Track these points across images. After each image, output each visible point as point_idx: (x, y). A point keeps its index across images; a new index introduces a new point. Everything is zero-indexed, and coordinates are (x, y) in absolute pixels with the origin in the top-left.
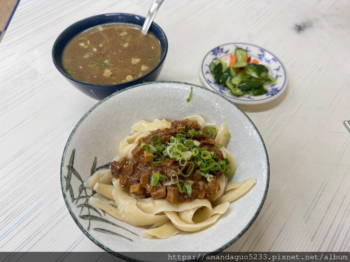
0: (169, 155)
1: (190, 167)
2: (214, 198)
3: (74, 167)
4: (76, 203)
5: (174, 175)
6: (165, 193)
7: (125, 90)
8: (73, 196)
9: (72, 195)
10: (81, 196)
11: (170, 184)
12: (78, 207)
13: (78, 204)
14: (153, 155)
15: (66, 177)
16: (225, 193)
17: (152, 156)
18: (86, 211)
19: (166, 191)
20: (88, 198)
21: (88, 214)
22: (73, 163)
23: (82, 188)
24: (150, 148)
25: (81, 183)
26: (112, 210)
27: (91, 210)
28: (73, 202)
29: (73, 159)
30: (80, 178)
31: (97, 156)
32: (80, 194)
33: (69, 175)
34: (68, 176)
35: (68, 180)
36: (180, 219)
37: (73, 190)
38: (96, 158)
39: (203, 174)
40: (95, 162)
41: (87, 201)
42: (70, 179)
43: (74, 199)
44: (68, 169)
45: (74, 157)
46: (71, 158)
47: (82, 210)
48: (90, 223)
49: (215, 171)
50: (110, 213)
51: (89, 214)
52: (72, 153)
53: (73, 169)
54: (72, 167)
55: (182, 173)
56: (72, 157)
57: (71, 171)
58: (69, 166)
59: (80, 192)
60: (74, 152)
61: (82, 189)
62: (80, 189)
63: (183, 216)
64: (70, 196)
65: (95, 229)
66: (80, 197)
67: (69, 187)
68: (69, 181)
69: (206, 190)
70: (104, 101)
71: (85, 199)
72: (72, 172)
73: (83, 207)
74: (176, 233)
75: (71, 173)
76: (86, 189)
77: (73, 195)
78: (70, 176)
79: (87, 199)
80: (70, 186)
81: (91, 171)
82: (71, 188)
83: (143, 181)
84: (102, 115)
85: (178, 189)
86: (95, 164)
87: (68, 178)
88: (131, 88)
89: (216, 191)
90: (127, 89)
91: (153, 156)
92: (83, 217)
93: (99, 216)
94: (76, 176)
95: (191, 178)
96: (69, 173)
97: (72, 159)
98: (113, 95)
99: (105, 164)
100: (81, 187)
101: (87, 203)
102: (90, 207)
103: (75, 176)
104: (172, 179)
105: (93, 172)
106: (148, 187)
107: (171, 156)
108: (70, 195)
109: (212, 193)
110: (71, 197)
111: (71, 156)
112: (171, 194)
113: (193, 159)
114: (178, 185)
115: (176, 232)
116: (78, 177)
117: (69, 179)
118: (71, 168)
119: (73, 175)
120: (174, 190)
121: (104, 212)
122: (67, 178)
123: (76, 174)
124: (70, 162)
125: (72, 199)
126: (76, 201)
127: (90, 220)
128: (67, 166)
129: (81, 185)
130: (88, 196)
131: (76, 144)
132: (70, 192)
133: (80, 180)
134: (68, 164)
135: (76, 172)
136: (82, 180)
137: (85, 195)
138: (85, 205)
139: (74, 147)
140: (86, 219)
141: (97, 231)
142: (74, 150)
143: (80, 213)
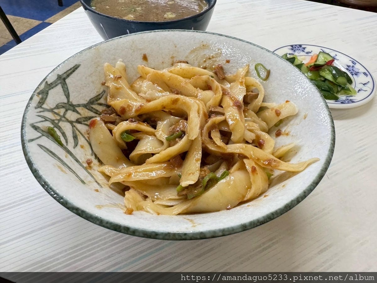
3: (68, 81)
4: (40, 112)
9: (41, 102)
10: (53, 110)
12: (39, 116)
13: (42, 114)
15: (49, 83)
20: (63, 119)
22: (68, 76)
25: (66, 101)
28: (36, 108)
29: (71, 73)
32: (55, 108)
33: (54, 83)
34: (51, 83)
37: (48, 99)
38: (104, 91)
40: (102, 95)
41: (59, 120)
42: (52, 88)
43: (41, 107)
44: (57, 78)
45: (74, 71)
46: (69, 70)
47: (42, 121)
48: (40, 137)
52: (74, 67)
53: (65, 82)
54: (64, 79)
57: (59, 82)
58: (60, 75)
59: (57, 107)
60: (77, 66)
61: (63, 107)
62: (60, 105)
65: (40, 146)
66: (51, 110)
67: (44, 94)
68: (49, 88)
71: (57, 117)
72: (61, 83)
73: (46, 120)
75: (59, 84)
77: (43, 103)
78: (54, 85)
80: (48, 94)
81: (90, 100)
82: (47, 96)
86: (100, 97)
87: (50, 86)
92: (36, 128)
93: (64, 142)
94: (64, 90)
96: (55, 82)
97: (70, 71)
100: (62, 104)
101: (56, 121)
102: (57, 126)
103: (62, 89)
105: (91, 102)
108: (38, 100)
111: (71, 69)
116: (66, 94)
118: (62, 80)
122: (49, 85)
123: (65, 89)
124: (65, 73)
125: (37, 105)
126: (42, 110)
127: (43, 135)
128: (58, 75)
129: (64, 103)
130: (65, 118)
131: (85, 61)
132: (42, 99)
133: (67, 97)
134: (60, 74)
135: (66, 87)
136: (69, 100)
137: (62, 114)
138: (53, 121)
139: (80, 62)
140: (38, 132)
141: (41, 148)
142: (78, 65)
143: (37, 123)
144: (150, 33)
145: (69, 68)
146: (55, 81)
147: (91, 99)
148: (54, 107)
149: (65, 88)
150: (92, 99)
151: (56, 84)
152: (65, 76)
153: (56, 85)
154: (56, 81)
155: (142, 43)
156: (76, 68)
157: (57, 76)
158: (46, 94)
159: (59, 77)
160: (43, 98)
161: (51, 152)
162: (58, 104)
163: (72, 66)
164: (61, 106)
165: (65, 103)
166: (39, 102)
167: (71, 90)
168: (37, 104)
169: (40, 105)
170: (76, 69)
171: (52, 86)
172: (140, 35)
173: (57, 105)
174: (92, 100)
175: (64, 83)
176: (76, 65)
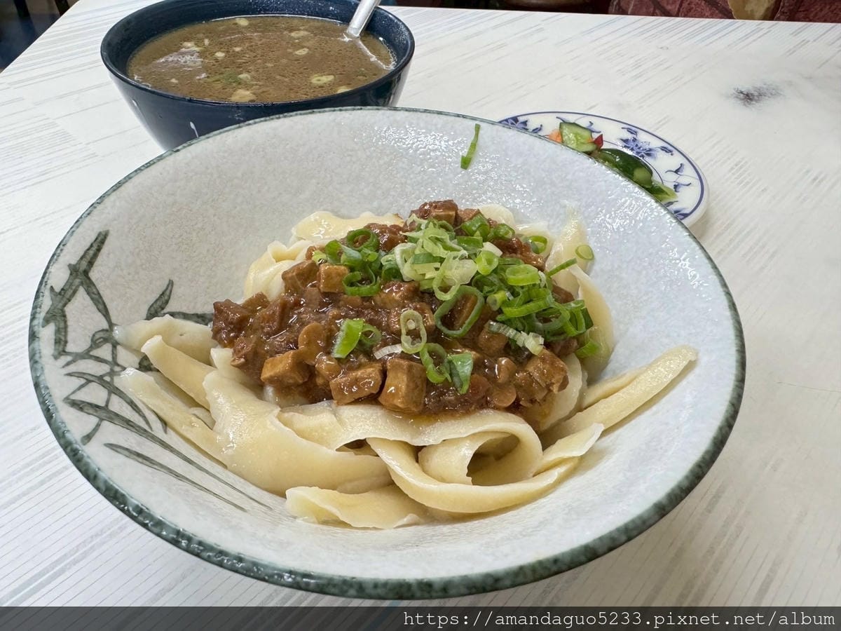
0: (400, 266)
1: (468, 305)
2: (545, 416)
3: (94, 275)
4: (68, 364)
5: (412, 326)
6: (379, 379)
7: (285, 117)
8: (63, 343)
9: (60, 339)
10: (91, 353)
11: (398, 349)
12: (70, 375)
13: (72, 368)
14: (347, 271)
15: (57, 289)
16: (580, 408)
17: (344, 274)
18: (96, 394)
19: (384, 374)
20: (117, 369)
21: (102, 404)
22: (91, 264)
23: (105, 337)
24: (342, 253)
25: (105, 325)
26: (191, 425)
27: (115, 399)
28: (56, 358)
29: (95, 255)
30: (105, 313)
31: (175, 279)
32: (91, 348)
33: (67, 287)
34: (62, 289)
35: (62, 299)
36: (425, 471)
37: (70, 329)
38: (171, 283)
39: (511, 333)
40: (168, 292)
41: (112, 373)
42: (69, 300)
43: (64, 351)
44: (71, 274)
45: (99, 250)
46: (88, 249)
47: (82, 386)
48: (98, 425)
49: (549, 332)
50: (184, 430)
51: (107, 405)
52: (96, 239)
53: (89, 279)
54: (86, 273)
55: (440, 323)
56: (94, 248)
57: (77, 281)
58: (75, 266)
59: (95, 343)
60: (102, 237)
61: (106, 340)
62: (97, 336)
63: (437, 461)
64: (53, 341)
65: (112, 446)
66: (86, 355)
67: (58, 318)
68: (63, 302)
69: (518, 387)
70: (221, 133)
71: (105, 368)
72: (82, 284)
73: (89, 381)
74: (405, 521)
75: (78, 286)
76: (119, 347)
77: (66, 342)
78: (70, 292)
79: (112, 370)
80: (65, 316)
81: (149, 310)
82: (65, 322)
83: (308, 344)
84: (207, 168)
85: (424, 370)
86: (166, 298)
87: (64, 296)
88: (301, 114)
89: (555, 389)
90: (291, 116)
91: (348, 274)
92: (78, 405)
93: (142, 424)
94: (92, 299)
95: (470, 342)
96: (69, 283)
97: (91, 252)
98: (250, 124)
99: (200, 312)
100: (101, 334)
101: (107, 379)
102: (113, 390)
103: (88, 298)
104: (404, 338)
105: (153, 313)
106: (324, 363)
107: (407, 271)
108: (54, 337)
109: (539, 397)
110: (56, 343)
111: (92, 246)
112: (398, 385)
113: (478, 281)
114: (426, 357)
115: (406, 516)
116: (101, 307)
117: (65, 300)
118: (81, 274)
119: (81, 291)
120: (410, 368)
121: (165, 423)
122: (60, 293)
123: (93, 296)
124: (82, 258)
125: (55, 350)
126: (69, 358)
127: (102, 420)
128: (70, 266)
129: (103, 330)
130: (118, 365)
131: (115, 220)
132: (58, 331)
133: (104, 316)
134: (74, 262)
135: (94, 290)
136: (110, 320)
137: (109, 358)
138: (100, 379)
139: (106, 225)
140: (89, 414)
141: (117, 451)
142: (104, 233)
143: (74, 392)
144: (239, 130)
145: (89, 244)
146: (67, 282)
147: (151, 307)
148: (89, 345)
149: (93, 293)
150: (152, 305)
151: (74, 287)
152: (84, 264)
153: (75, 292)
154: (71, 281)
155: (226, 155)
156: (101, 240)
157: (67, 268)
158: (63, 318)
159: (74, 270)
160: (59, 328)
161: (139, 455)
162: (94, 335)
163: (94, 238)
164: (100, 338)
165: (107, 331)
166: (57, 342)
167: (107, 295)
168: (53, 347)
169: (61, 349)
170: (103, 242)
171: (68, 296)
172: (218, 137)
173: (92, 340)
174: (152, 309)
175: (88, 281)
176: (100, 234)
